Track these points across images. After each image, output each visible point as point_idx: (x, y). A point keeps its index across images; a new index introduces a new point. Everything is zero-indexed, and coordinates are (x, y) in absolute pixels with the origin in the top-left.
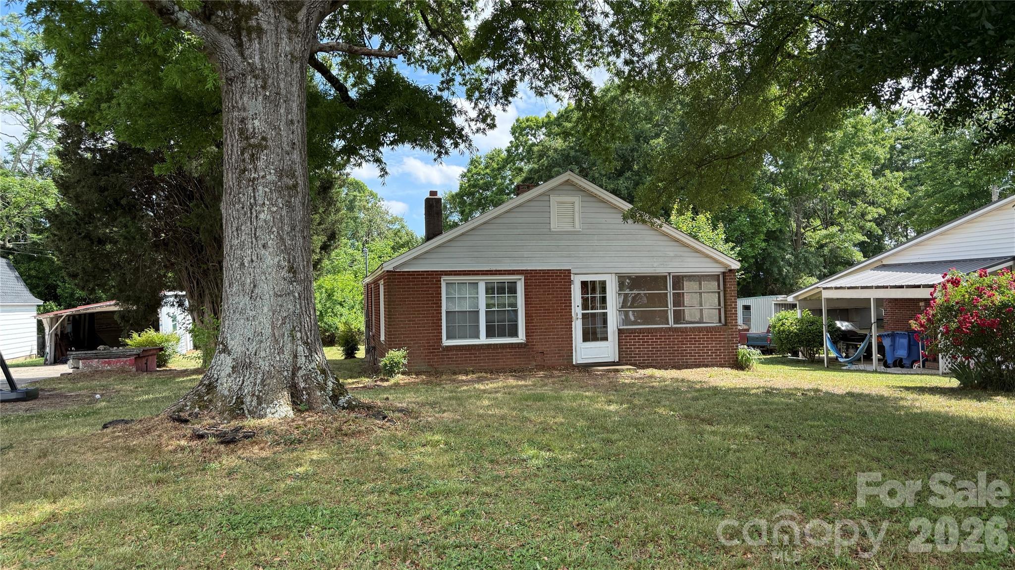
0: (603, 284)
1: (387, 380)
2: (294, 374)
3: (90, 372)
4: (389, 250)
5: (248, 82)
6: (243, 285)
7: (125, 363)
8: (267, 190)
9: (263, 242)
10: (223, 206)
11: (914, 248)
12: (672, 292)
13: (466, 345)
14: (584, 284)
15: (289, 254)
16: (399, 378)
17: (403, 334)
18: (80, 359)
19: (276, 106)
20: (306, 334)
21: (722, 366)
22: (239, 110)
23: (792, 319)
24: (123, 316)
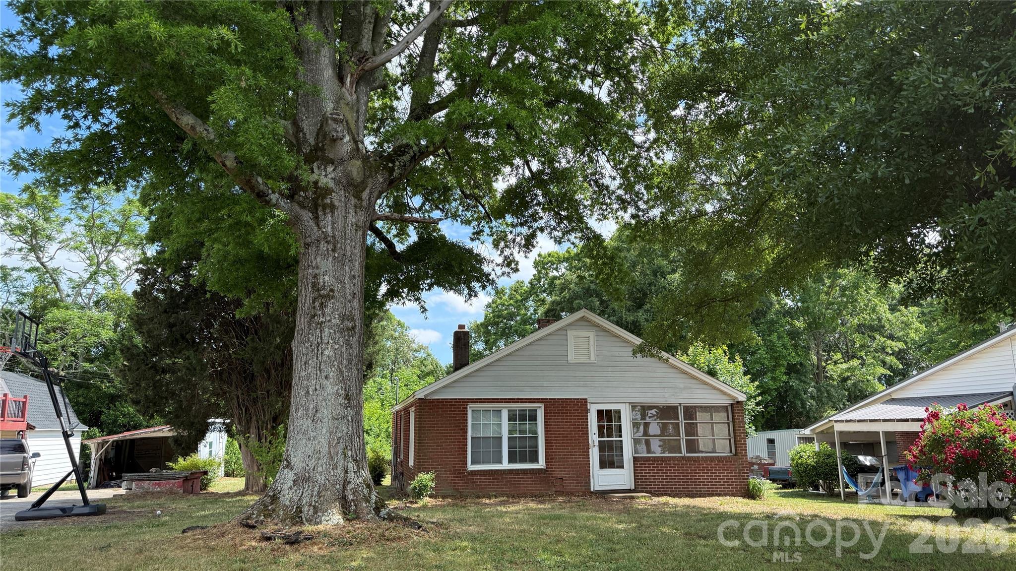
0: (618, 412)
1: (416, 503)
2: (344, 487)
3: (142, 493)
4: (415, 378)
5: (322, 246)
6: (307, 410)
7: (174, 485)
8: (331, 331)
9: (325, 374)
10: (294, 344)
11: (920, 382)
12: (683, 421)
13: (489, 470)
14: (600, 412)
15: (346, 384)
16: (426, 500)
17: (431, 459)
18: (133, 481)
19: (343, 265)
20: (356, 452)
21: (734, 495)
22: (313, 268)
23: (810, 452)
24: (176, 440)
